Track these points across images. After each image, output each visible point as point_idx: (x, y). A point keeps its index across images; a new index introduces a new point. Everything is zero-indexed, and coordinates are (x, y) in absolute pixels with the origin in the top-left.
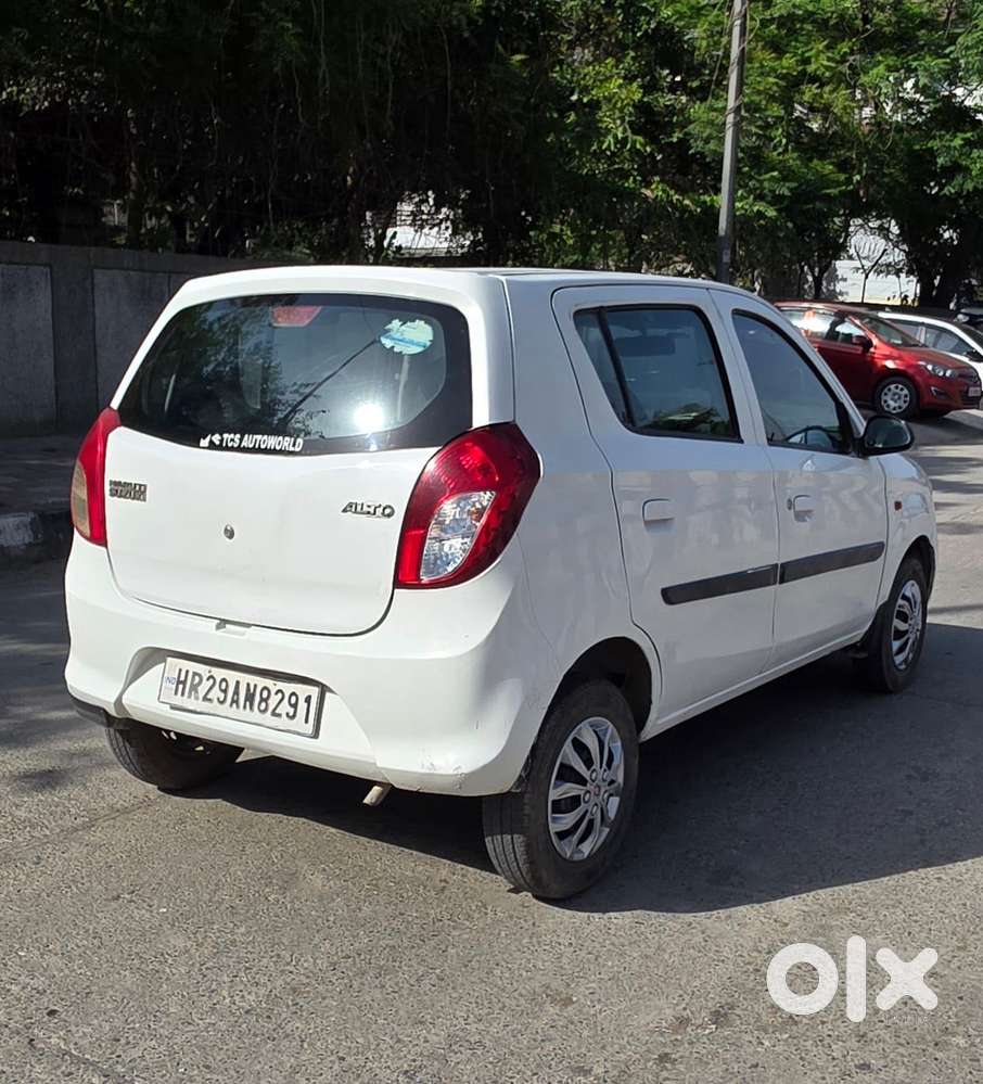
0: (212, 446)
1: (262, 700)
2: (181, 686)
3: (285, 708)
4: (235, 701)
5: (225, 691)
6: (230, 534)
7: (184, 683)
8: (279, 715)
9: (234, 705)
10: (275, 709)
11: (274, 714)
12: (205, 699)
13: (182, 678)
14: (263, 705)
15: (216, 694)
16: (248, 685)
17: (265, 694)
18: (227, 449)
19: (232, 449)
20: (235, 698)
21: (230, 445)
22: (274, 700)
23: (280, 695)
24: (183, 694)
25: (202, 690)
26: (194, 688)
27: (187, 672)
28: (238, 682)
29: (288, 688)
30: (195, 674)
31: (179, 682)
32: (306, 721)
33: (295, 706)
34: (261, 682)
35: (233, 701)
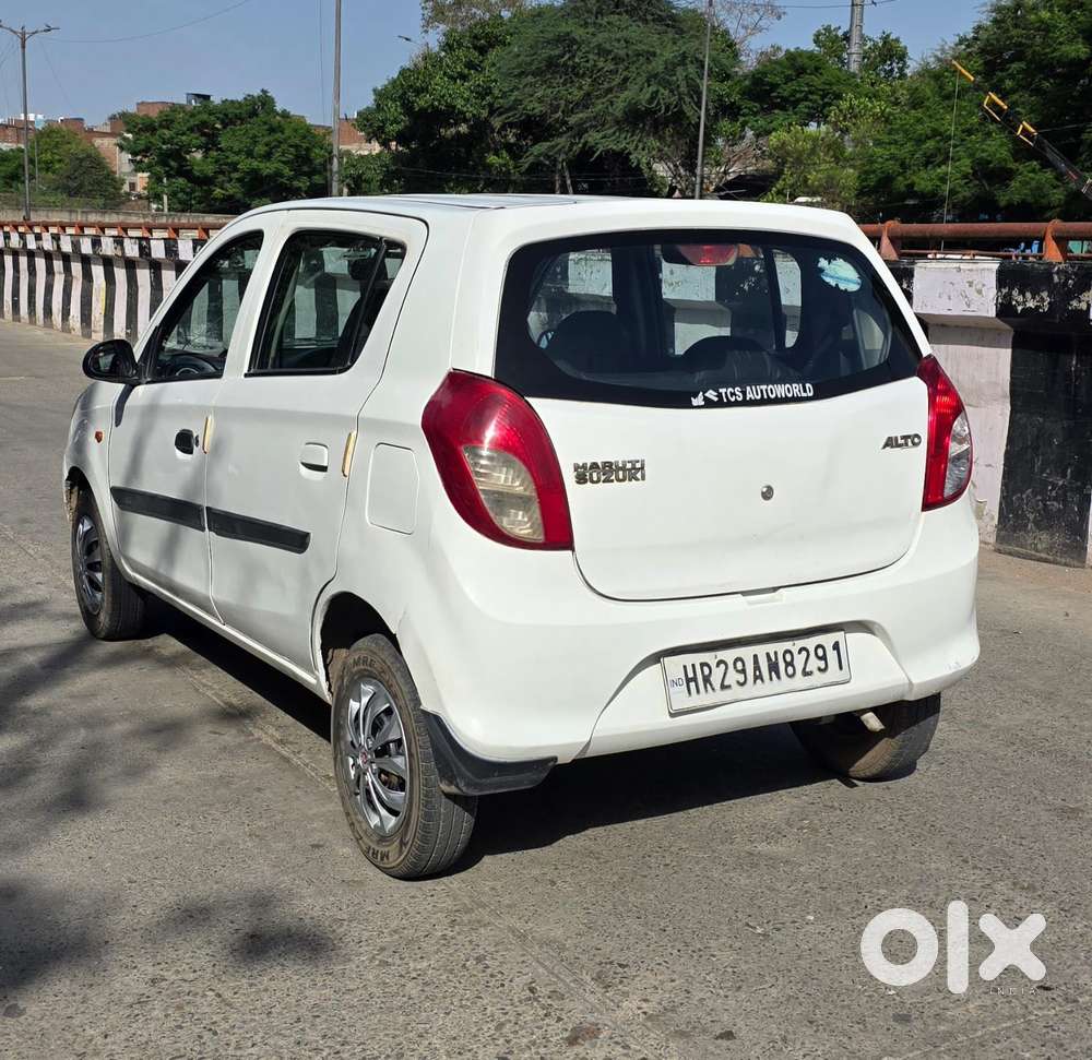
0: (709, 404)
1: (788, 664)
2: (692, 685)
3: (814, 664)
4: (758, 677)
5: (743, 671)
6: (768, 494)
7: (695, 679)
8: (810, 673)
9: (759, 681)
10: (804, 669)
11: (806, 673)
12: (723, 687)
13: (691, 675)
14: (790, 670)
15: (733, 677)
16: (768, 655)
17: (788, 658)
18: (730, 404)
19: (737, 404)
20: (758, 673)
21: (733, 399)
22: (799, 660)
23: (804, 653)
24: (698, 691)
25: (716, 679)
26: (707, 680)
27: (693, 665)
28: (755, 656)
29: (810, 643)
30: (702, 665)
31: (688, 681)
32: (841, 668)
33: (824, 658)
34: (781, 647)
35: (756, 678)
